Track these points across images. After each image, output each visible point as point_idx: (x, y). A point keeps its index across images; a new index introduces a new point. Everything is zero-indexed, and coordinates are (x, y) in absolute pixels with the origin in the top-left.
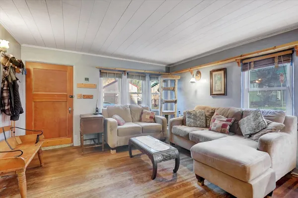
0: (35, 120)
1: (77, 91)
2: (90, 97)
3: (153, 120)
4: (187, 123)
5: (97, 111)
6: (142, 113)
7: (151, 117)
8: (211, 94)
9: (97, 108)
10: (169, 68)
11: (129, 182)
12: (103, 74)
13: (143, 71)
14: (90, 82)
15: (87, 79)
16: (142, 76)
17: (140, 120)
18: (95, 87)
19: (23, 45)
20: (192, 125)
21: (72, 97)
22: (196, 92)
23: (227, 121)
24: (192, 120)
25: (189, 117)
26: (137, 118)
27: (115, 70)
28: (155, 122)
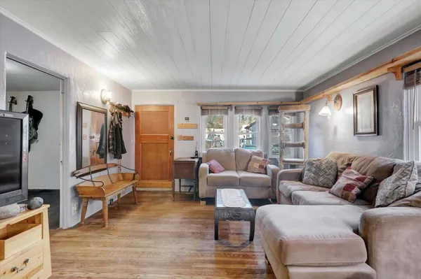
0: (142, 160)
1: (177, 132)
2: (191, 138)
3: (263, 170)
4: (305, 178)
5: (197, 155)
6: (250, 160)
7: (261, 167)
8: (356, 132)
9: (197, 151)
10: (303, 93)
11: (190, 235)
12: (205, 111)
13: (255, 103)
14: (191, 121)
15: (187, 119)
16: (255, 110)
17: (246, 170)
18: (196, 126)
19: (133, 91)
20: (311, 181)
21: (173, 138)
22: (335, 129)
23: (358, 179)
24: (313, 175)
25: (309, 170)
26: (243, 165)
27: (217, 106)
28: (266, 174)
